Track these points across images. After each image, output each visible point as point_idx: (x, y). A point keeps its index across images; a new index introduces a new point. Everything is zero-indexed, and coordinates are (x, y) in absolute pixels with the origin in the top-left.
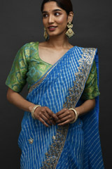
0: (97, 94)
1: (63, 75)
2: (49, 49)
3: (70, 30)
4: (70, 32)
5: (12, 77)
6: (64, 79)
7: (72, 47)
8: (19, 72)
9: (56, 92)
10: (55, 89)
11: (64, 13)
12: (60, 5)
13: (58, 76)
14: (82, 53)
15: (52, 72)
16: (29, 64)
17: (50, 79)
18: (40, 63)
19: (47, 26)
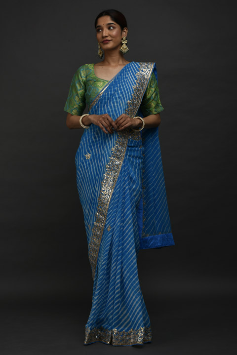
0: (161, 109)
1: (121, 90)
2: (104, 67)
3: (124, 46)
4: (124, 48)
5: (70, 102)
6: (122, 93)
7: (128, 63)
8: (77, 95)
9: (114, 106)
10: (113, 103)
11: (118, 27)
12: (114, 19)
13: (115, 91)
14: (139, 67)
15: (109, 88)
16: (86, 85)
17: (108, 94)
18: (97, 81)
19: (101, 40)
